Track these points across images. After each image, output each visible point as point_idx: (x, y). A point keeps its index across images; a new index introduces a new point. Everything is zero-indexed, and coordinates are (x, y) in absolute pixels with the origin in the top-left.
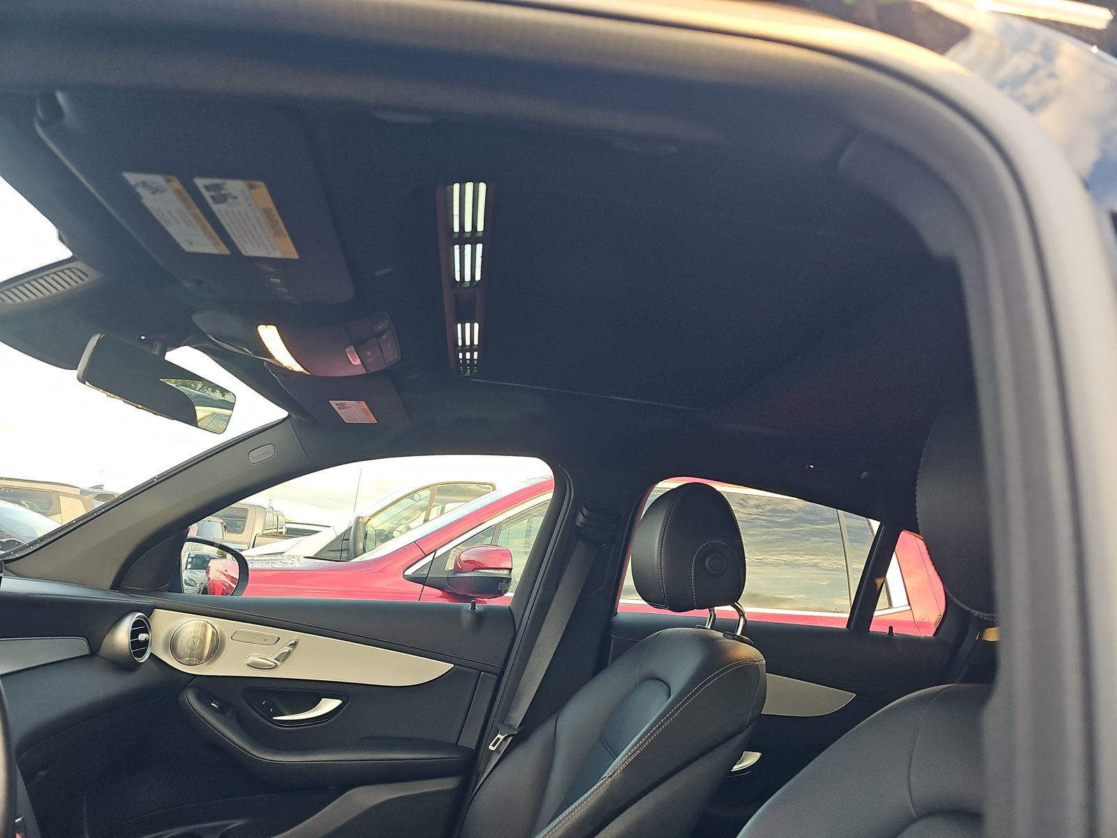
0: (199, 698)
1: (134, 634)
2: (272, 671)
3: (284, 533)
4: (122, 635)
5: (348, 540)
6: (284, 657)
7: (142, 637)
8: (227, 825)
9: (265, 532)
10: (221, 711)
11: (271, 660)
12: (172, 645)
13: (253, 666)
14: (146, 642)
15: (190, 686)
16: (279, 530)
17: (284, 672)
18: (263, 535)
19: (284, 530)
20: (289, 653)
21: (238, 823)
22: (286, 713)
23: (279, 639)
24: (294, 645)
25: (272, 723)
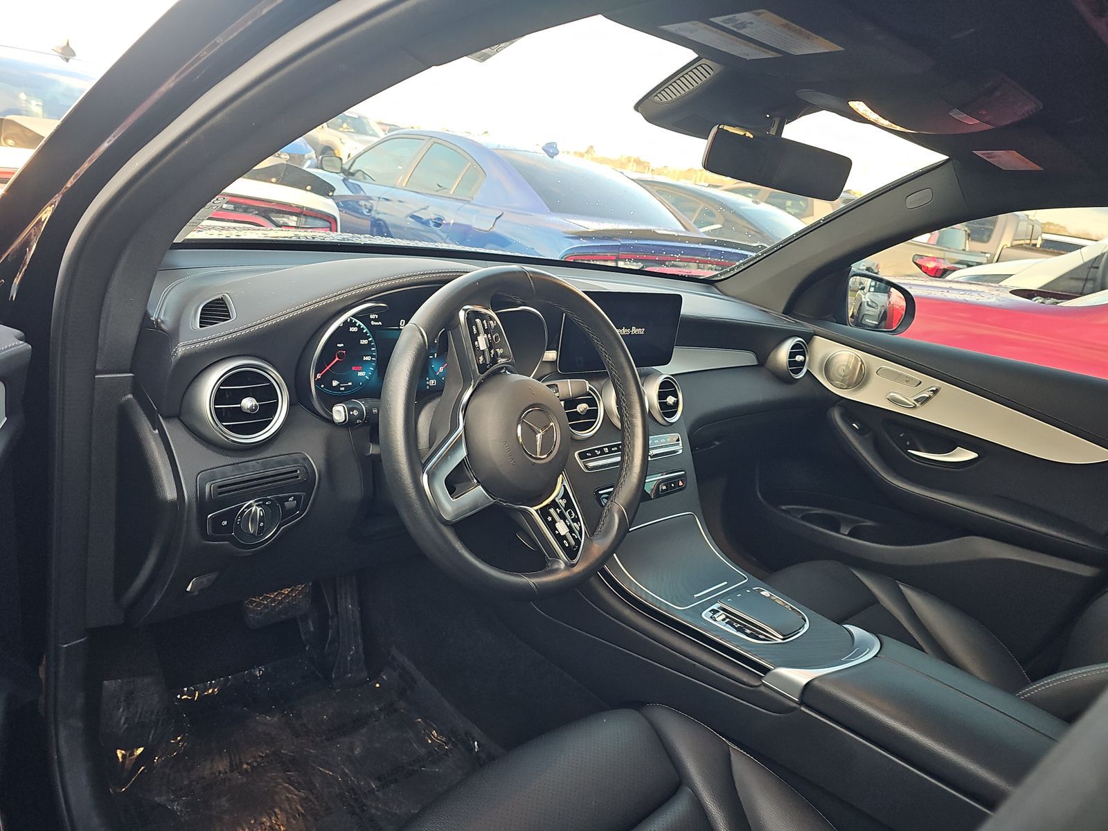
0: (843, 416)
1: (792, 355)
2: (911, 411)
3: (1038, 246)
4: (783, 354)
5: (1098, 268)
6: (924, 401)
7: (799, 358)
8: (860, 522)
9: (1016, 243)
10: (859, 432)
11: (911, 401)
12: (827, 367)
13: (894, 401)
14: (802, 363)
15: (839, 405)
16: (1033, 242)
17: (921, 414)
18: (1012, 247)
19: (1039, 243)
20: (928, 399)
21: (869, 523)
22: (922, 449)
23: (921, 382)
24: (935, 392)
25: (907, 455)
